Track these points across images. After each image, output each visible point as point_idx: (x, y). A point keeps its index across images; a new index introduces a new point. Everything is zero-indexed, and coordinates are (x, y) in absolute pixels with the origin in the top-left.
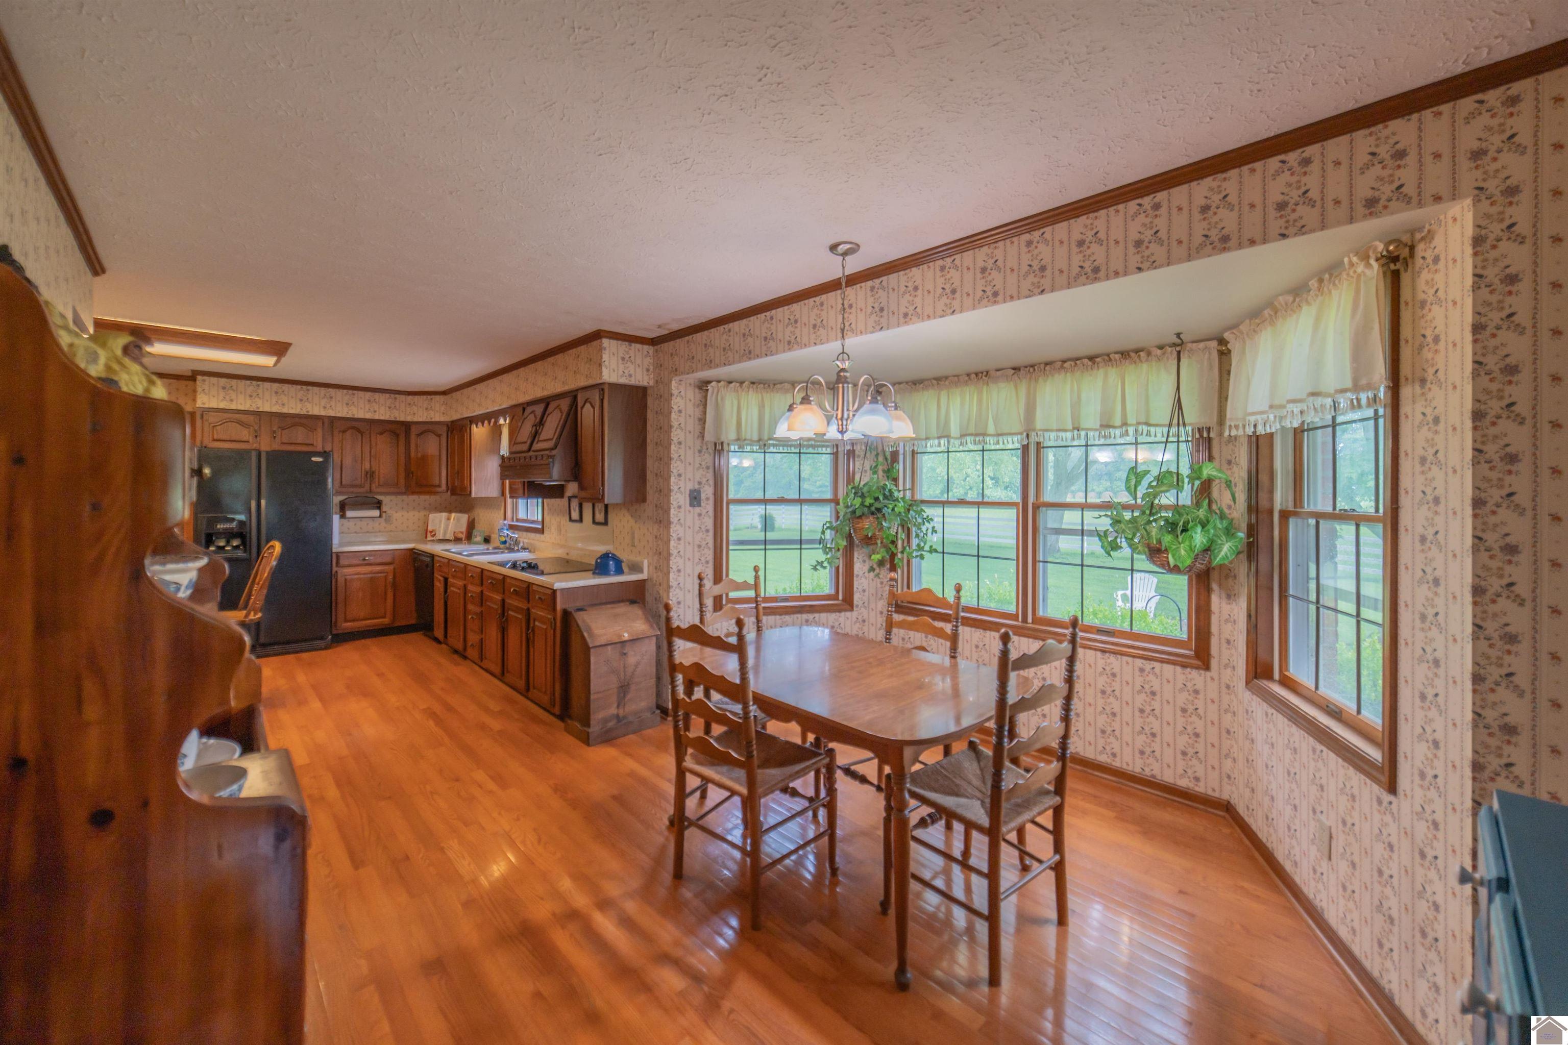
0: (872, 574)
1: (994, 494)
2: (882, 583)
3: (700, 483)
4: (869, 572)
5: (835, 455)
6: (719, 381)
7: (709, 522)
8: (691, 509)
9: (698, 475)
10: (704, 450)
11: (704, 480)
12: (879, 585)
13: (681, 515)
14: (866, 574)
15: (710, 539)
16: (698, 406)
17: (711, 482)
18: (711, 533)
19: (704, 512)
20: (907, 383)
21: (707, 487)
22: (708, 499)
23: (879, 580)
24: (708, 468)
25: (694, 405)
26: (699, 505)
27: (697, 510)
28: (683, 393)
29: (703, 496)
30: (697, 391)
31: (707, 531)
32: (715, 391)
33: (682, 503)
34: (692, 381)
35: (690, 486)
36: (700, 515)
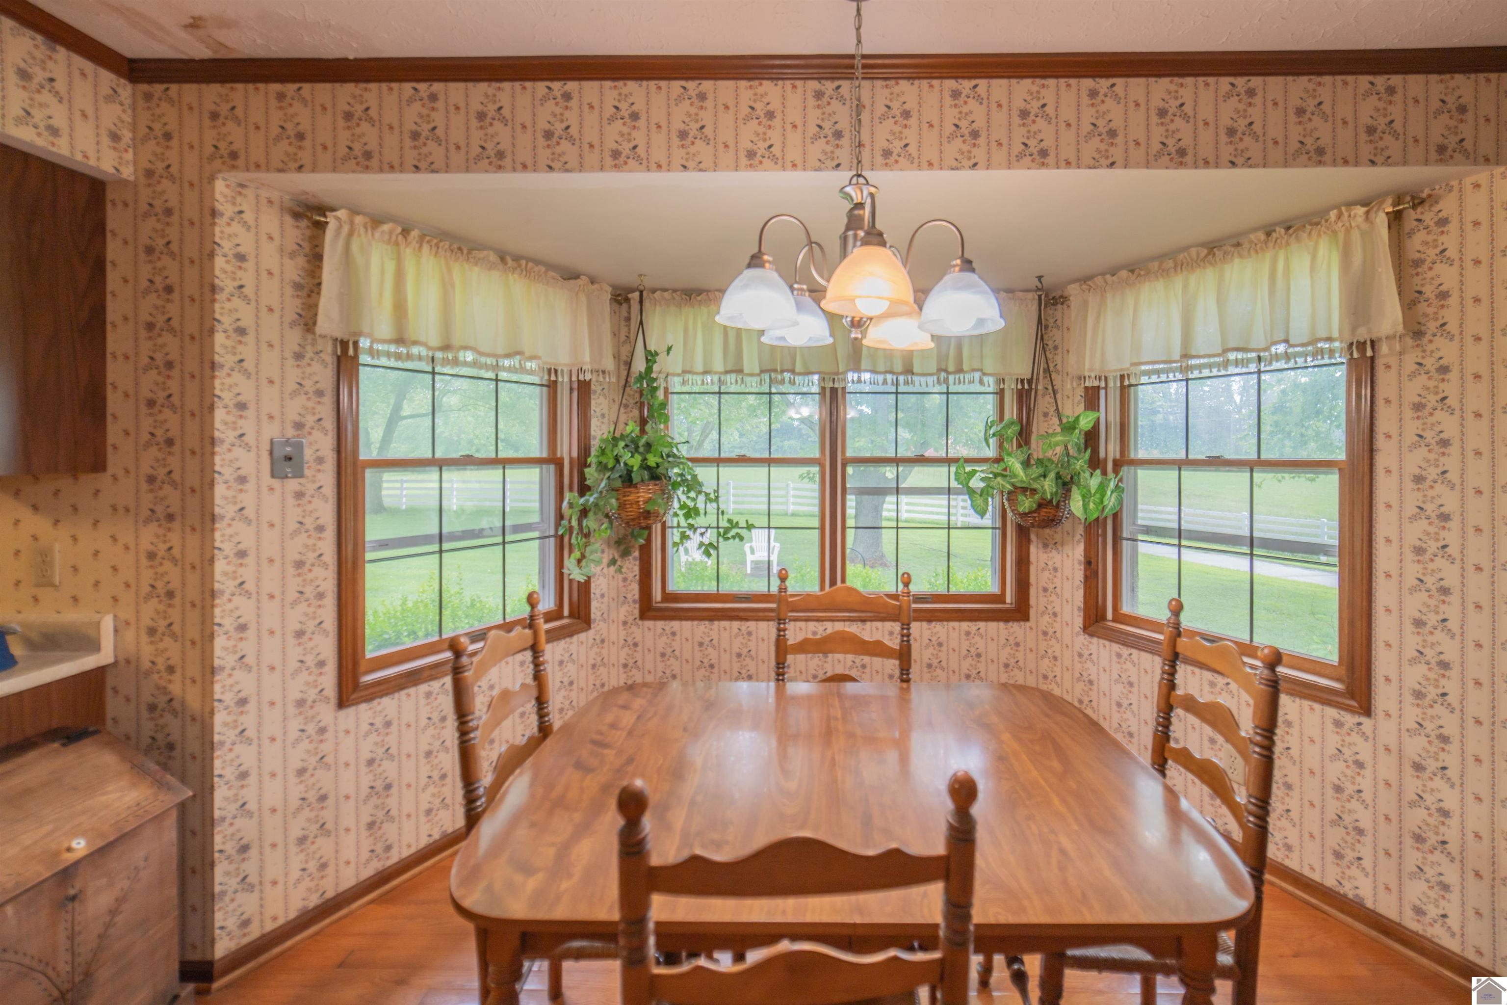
0: (612, 568)
1: (785, 447)
2: (625, 580)
3: (299, 426)
4: (609, 565)
5: (552, 387)
6: (354, 211)
7: (326, 512)
8: (276, 483)
9: (294, 408)
10: (309, 354)
11: (310, 420)
12: (621, 584)
13: (248, 499)
14: (605, 570)
15: (327, 546)
16: (293, 255)
17: (329, 424)
18: (330, 534)
19: (310, 488)
20: (675, 291)
21: (317, 435)
22: (320, 460)
23: (621, 576)
24: (320, 393)
25: (281, 250)
26: (299, 474)
27: (293, 485)
28: (249, 216)
29: (308, 454)
30: (289, 220)
31: (320, 529)
32: (346, 229)
33: (248, 469)
34: (275, 196)
35: (271, 431)
36: (299, 495)
